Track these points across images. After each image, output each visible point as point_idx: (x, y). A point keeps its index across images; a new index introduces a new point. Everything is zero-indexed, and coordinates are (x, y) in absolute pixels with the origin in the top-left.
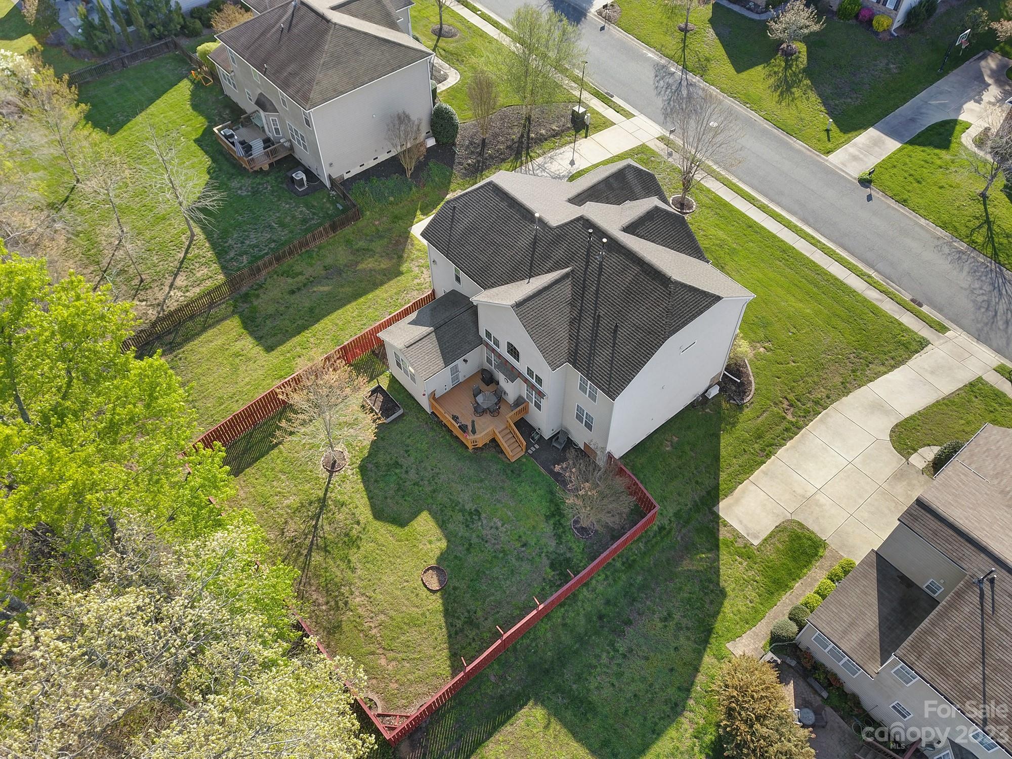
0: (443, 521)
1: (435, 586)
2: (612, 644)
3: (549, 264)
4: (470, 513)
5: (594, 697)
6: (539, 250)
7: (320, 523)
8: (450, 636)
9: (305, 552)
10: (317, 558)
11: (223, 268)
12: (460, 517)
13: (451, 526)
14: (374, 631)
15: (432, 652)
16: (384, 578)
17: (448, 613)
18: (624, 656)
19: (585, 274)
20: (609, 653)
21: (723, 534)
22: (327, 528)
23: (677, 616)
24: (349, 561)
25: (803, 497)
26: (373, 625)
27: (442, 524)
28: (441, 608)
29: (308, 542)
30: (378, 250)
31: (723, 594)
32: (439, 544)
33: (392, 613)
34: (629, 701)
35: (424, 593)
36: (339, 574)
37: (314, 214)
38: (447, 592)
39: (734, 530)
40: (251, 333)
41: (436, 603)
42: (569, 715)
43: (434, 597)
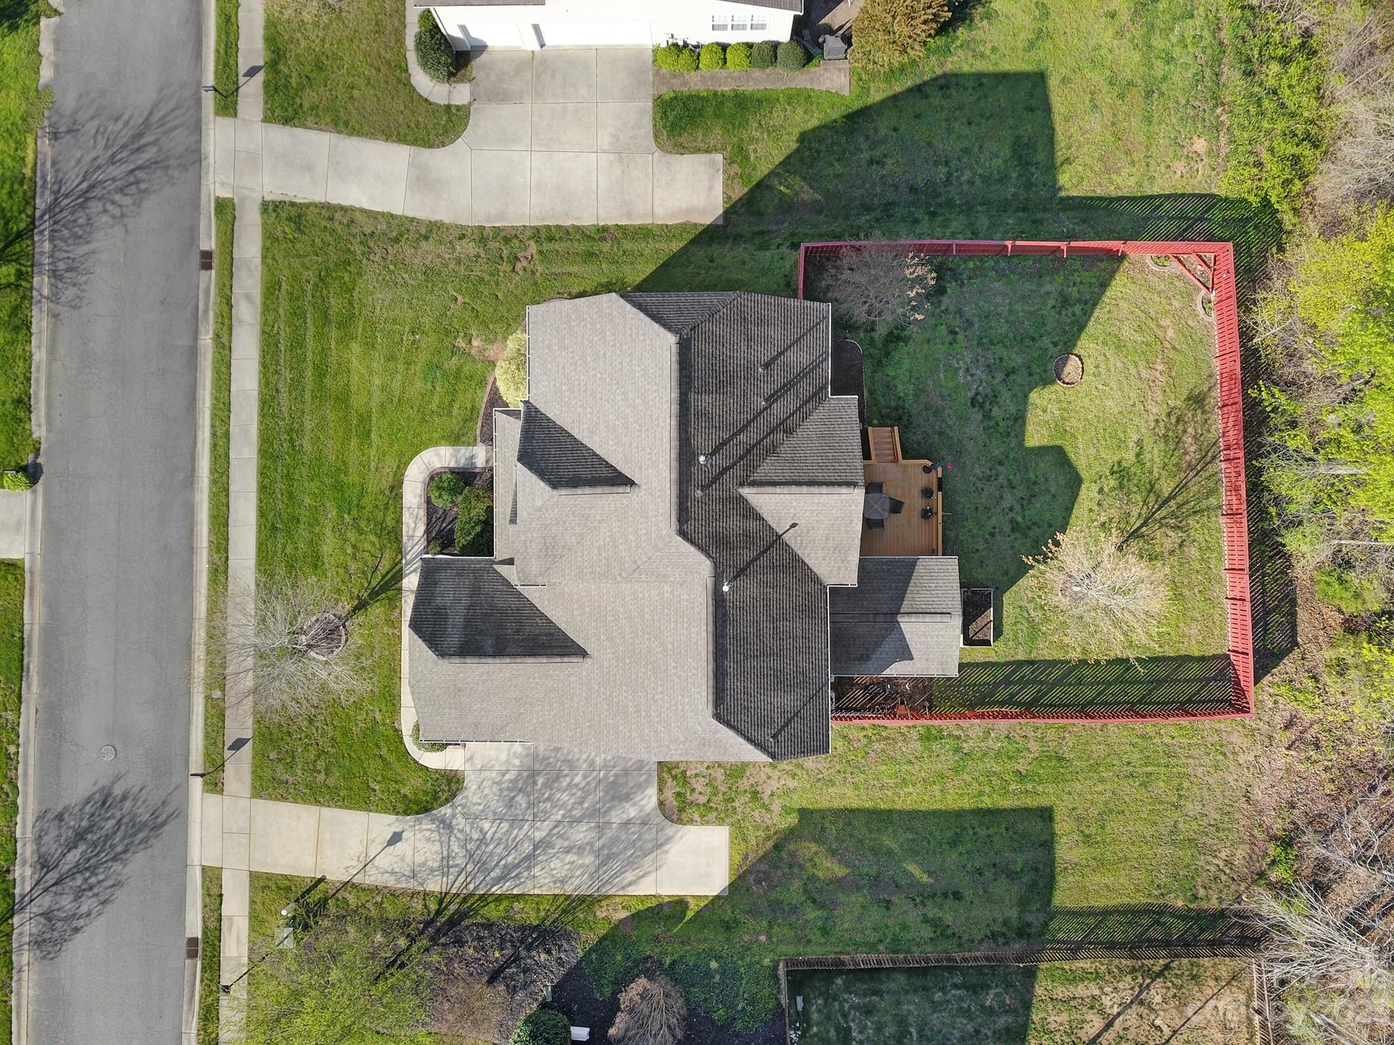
0: (1016, 420)
1: (1073, 362)
2: (948, 181)
3: (752, 525)
4: (982, 406)
5: (1006, 152)
6: (748, 555)
7: (1138, 524)
8: (1095, 305)
9: (1172, 503)
10: (1166, 487)
11: (1027, 1005)
12: (996, 412)
13: (1012, 409)
14: (1160, 367)
15: (1123, 304)
16: (1116, 412)
17: (1080, 326)
18: (947, 163)
19: (735, 464)
20: (958, 178)
21: (739, 191)
22: (1135, 513)
23: (866, 156)
24: (1138, 455)
25: (620, 160)
26: (1158, 374)
27: (1019, 419)
28: (1083, 336)
29: (1163, 512)
30: (797, 884)
31: (803, 138)
32: (1038, 401)
33: (1133, 371)
34: (979, 124)
35: (1089, 363)
36: (1156, 452)
37: (845, 1016)
38: (1067, 346)
39: (725, 185)
40: (1051, 863)
41: (1085, 345)
42: (1041, 157)
43: (1082, 353)
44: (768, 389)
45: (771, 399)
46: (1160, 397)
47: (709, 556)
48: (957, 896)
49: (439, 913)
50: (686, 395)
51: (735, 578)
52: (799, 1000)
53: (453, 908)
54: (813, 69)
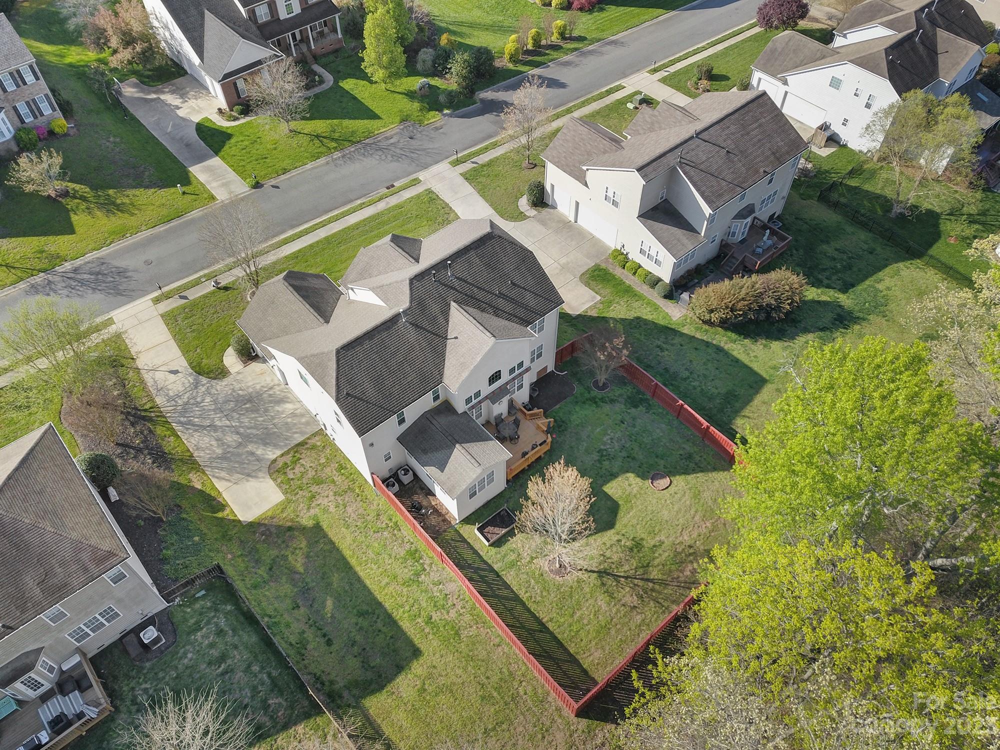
0: (611, 475)
1: (667, 481)
2: (685, 379)
3: (441, 320)
4: (602, 456)
5: (723, 391)
6: (425, 324)
7: (622, 574)
8: (702, 471)
9: (651, 585)
10: (655, 574)
12: (606, 463)
13: (615, 470)
14: (708, 524)
15: (716, 483)
16: (665, 518)
17: (686, 472)
18: (691, 373)
19: (461, 293)
20: (691, 382)
21: (594, 313)
22: (626, 568)
23: (659, 343)
24: (655, 546)
25: (561, 270)
26: (704, 526)
27: (613, 476)
28: (683, 477)
31: (638, 318)
32: (631, 479)
33: (692, 512)
34: (721, 372)
35: (672, 489)
36: (667, 554)
37: (208, 623)
38: (671, 472)
39: (590, 307)
41: (680, 481)
42: (737, 405)
43: (675, 482)
44: (504, 291)
45: (501, 295)
46: (695, 535)
47: (411, 302)
48: (329, 643)
49: (145, 410)
50: (471, 249)
51: (411, 323)
52: (203, 592)
53: (153, 414)
54: (669, 303)
